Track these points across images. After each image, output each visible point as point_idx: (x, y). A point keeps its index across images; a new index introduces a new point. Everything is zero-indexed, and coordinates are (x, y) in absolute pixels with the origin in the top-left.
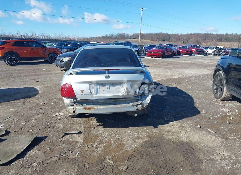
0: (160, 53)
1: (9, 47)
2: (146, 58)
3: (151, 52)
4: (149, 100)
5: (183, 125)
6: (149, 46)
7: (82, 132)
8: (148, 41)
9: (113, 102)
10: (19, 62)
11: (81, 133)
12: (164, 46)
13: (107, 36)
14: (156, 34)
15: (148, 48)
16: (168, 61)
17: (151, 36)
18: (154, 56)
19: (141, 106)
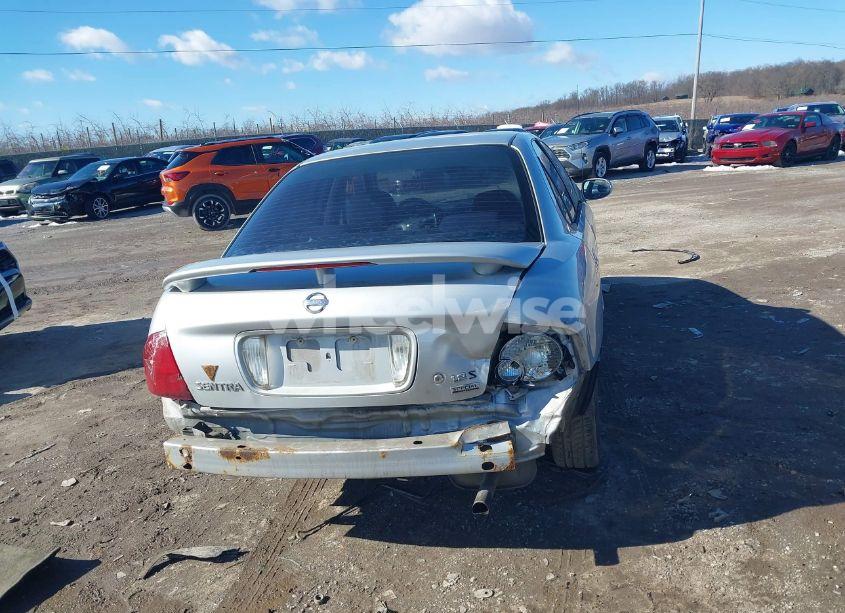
0: (773, 144)
1: (201, 170)
2: (708, 169)
3: (731, 145)
4: (553, 417)
5: (770, 557)
6: (728, 119)
7: (242, 549)
8: (741, 99)
9: (369, 424)
10: (233, 217)
11: (242, 554)
12: (797, 115)
13: (574, 96)
14: (778, 69)
15: (724, 130)
16: (805, 180)
17: (753, 81)
18: (744, 158)
19: (507, 446)
